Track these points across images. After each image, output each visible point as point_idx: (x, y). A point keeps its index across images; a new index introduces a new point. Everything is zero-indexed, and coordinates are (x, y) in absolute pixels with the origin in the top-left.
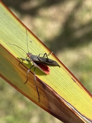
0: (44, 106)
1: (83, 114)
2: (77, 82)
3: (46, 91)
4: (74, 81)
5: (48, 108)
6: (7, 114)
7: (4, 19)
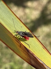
0: (28, 61)
1: (48, 66)
2: (45, 49)
3: (29, 54)
4: (44, 48)
5: (30, 62)
6: (10, 61)
7: (8, 14)
